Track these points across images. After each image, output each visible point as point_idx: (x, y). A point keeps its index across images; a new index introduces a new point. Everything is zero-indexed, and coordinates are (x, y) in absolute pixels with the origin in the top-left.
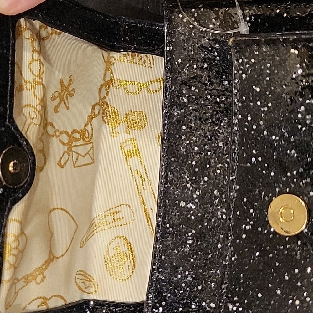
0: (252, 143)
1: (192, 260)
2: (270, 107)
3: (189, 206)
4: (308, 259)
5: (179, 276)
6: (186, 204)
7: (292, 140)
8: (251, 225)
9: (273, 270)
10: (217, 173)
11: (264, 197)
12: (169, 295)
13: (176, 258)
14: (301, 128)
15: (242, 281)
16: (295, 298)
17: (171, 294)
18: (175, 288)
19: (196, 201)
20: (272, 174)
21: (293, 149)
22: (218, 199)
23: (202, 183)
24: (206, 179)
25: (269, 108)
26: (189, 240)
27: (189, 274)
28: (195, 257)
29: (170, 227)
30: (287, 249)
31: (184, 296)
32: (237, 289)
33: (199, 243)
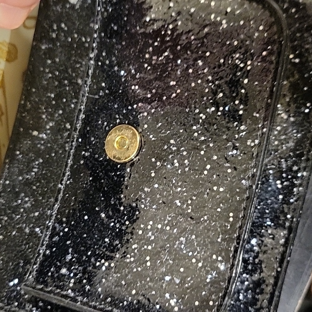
0: (103, 76)
1: (34, 188)
2: (124, 45)
3: (41, 136)
4: (133, 186)
5: (20, 201)
6: (39, 133)
7: (137, 76)
8: (90, 152)
9: (101, 195)
10: (71, 107)
11: (106, 127)
12: (6, 218)
13: (20, 184)
14: (147, 67)
15: (72, 204)
16: (116, 221)
17: (8, 218)
18: (13, 212)
19: (48, 132)
20: (116, 106)
21: (137, 85)
22: (68, 132)
23: (57, 115)
24: (61, 112)
25: (122, 46)
26: (35, 168)
27: (29, 200)
28: (38, 184)
29: (20, 154)
30: (117, 176)
31: (20, 221)
32: (67, 211)
33: (44, 172)
